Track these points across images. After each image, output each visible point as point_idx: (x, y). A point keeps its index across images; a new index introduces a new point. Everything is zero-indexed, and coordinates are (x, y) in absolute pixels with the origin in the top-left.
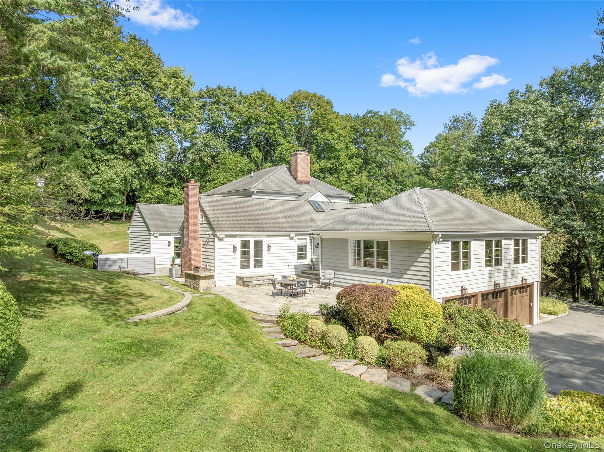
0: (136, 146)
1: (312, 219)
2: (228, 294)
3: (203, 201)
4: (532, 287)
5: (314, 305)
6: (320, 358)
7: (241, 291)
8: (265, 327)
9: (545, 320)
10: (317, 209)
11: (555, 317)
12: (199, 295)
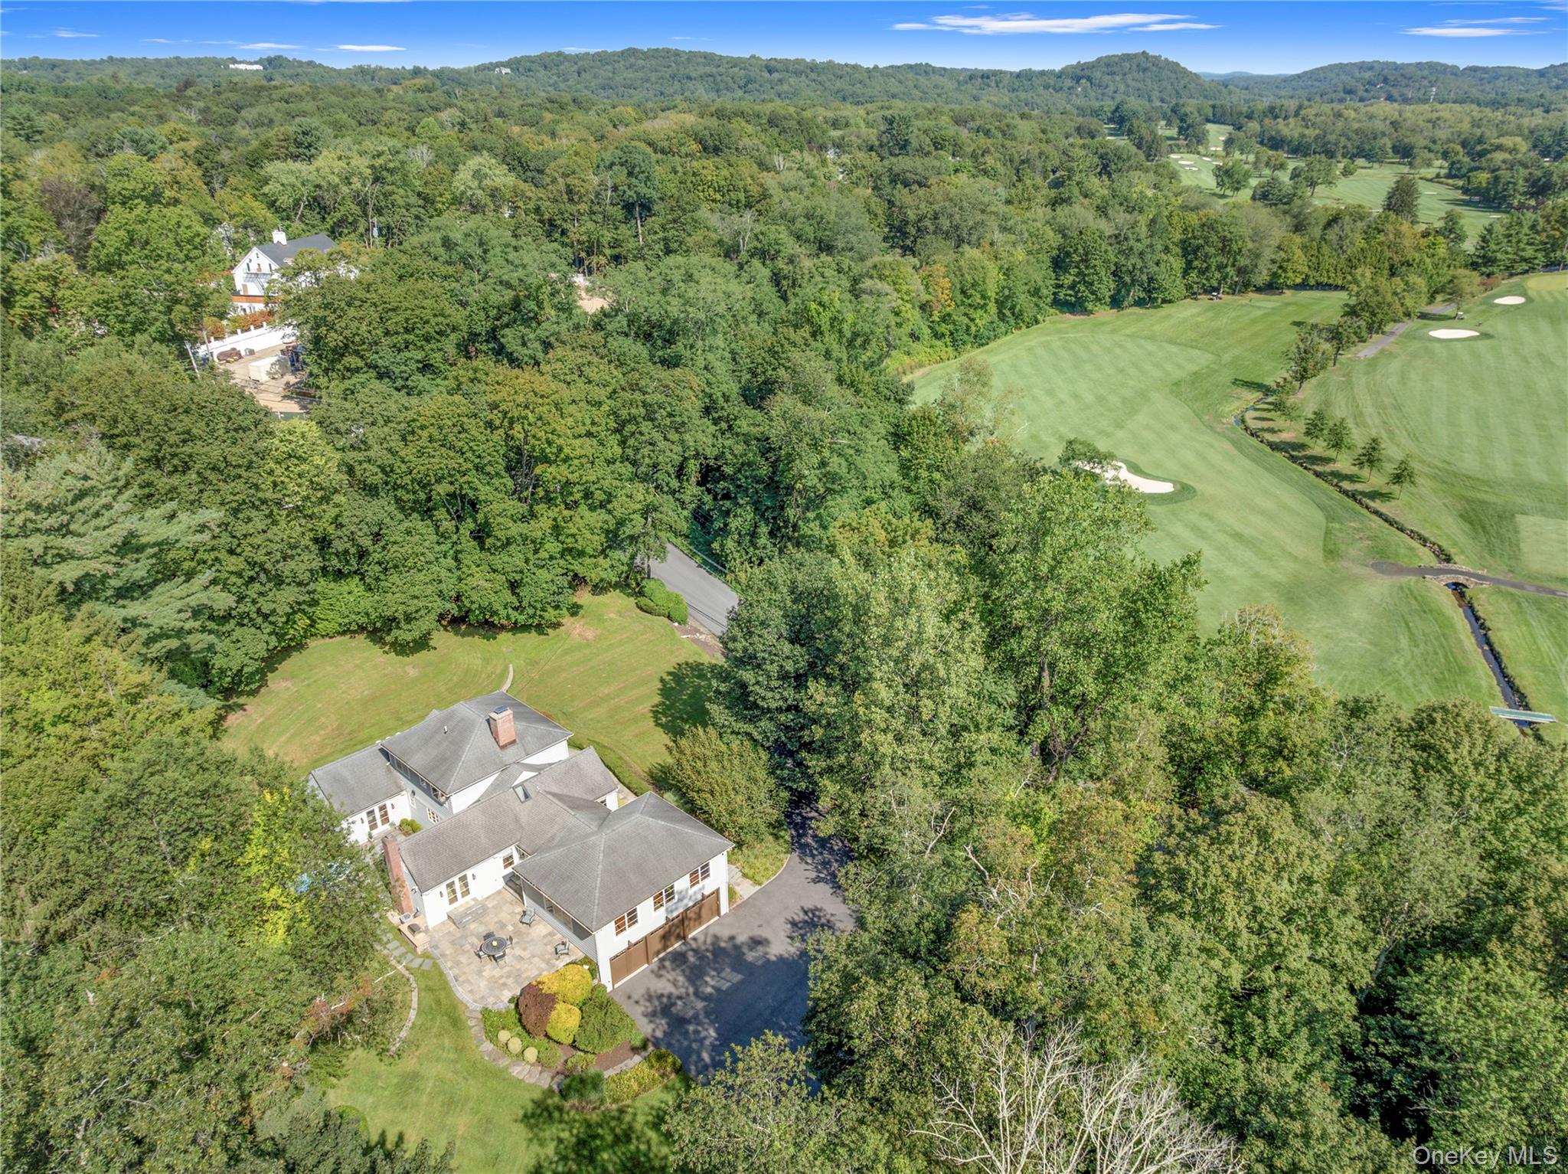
1: (517, 820)
2: (443, 955)
3: (403, 853)
4: (718, 890)
5: (510, 981)
6: (504, 1062)
7: (453, 943)
8: (474, 1027)
9: (739, 902)
10: (522, 798)
11: (758, 888)
12: (419, 961)
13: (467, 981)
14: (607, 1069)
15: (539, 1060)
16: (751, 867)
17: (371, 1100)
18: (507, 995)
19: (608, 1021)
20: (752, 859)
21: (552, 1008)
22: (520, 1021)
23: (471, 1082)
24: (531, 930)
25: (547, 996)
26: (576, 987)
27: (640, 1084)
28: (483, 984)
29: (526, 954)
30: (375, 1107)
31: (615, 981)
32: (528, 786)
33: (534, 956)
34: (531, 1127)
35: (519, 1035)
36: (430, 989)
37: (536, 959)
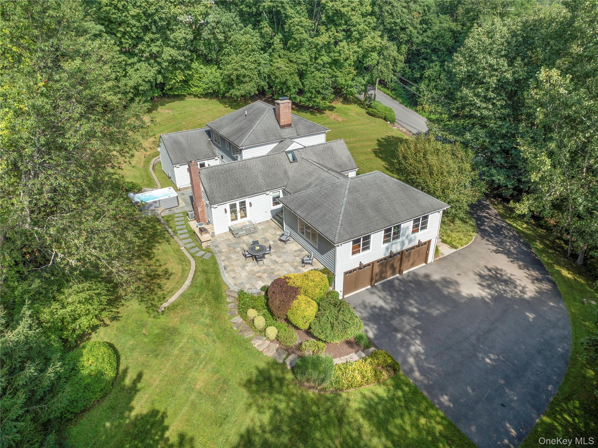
0: (155, 49)
1: (286, 173)
2: (220, 252)
3: (202, 176)
4: (429, 242)
5: (265, 276)
6: (249, 334)
7: (229, 246)
8: (230, 303)
9: (441, 257)
10: (291, 160)
11: (454, 250)
12: (202, 253)
13: (233, 271)
14: (335, 357)
15: (277, 338)
16: (448, 236)
17: (131, 342)
18: (261, 284)
19: (341, 317)
20: (449, 232)
21: (295, 298)
22: (267, 304)
23: (218, 345)
24: (286, 246)
25: (292, 288)
26: (316, 286)
27: (363, 377)
28: (244, 274)
29: (280, 260)
30: (132, 350)
31: (345, 292)
32: (296, 153)
33: (285, 262)
34: (251, 392)
35: (264, 315)
36: (205, 272)
37: (287, 264)
